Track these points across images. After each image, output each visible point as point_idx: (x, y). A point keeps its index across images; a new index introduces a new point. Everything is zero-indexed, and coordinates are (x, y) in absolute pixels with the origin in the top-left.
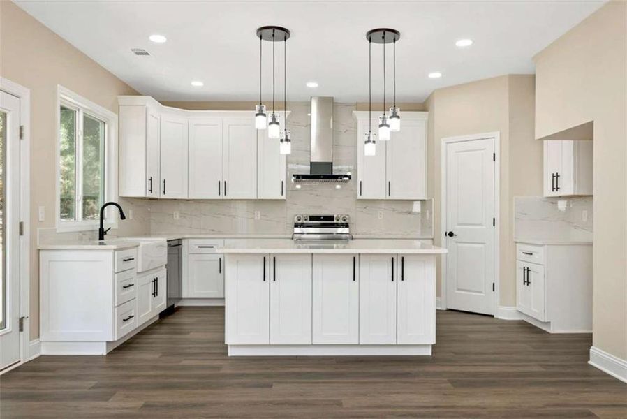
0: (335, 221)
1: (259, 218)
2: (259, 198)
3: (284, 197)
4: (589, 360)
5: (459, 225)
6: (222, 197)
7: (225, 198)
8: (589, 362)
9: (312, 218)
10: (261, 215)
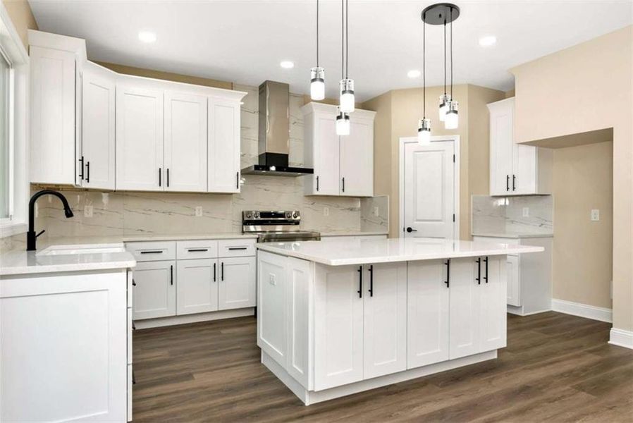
0: (286, 219)
1: (201, 215)
2: (210, 191)
3: (238, 191)
4: (609, 340)
5: (417, 220)
6: (164, 188)
7: (167, 189)
8: (609, 342)
9: (263, 214)
10: (203, 212)
